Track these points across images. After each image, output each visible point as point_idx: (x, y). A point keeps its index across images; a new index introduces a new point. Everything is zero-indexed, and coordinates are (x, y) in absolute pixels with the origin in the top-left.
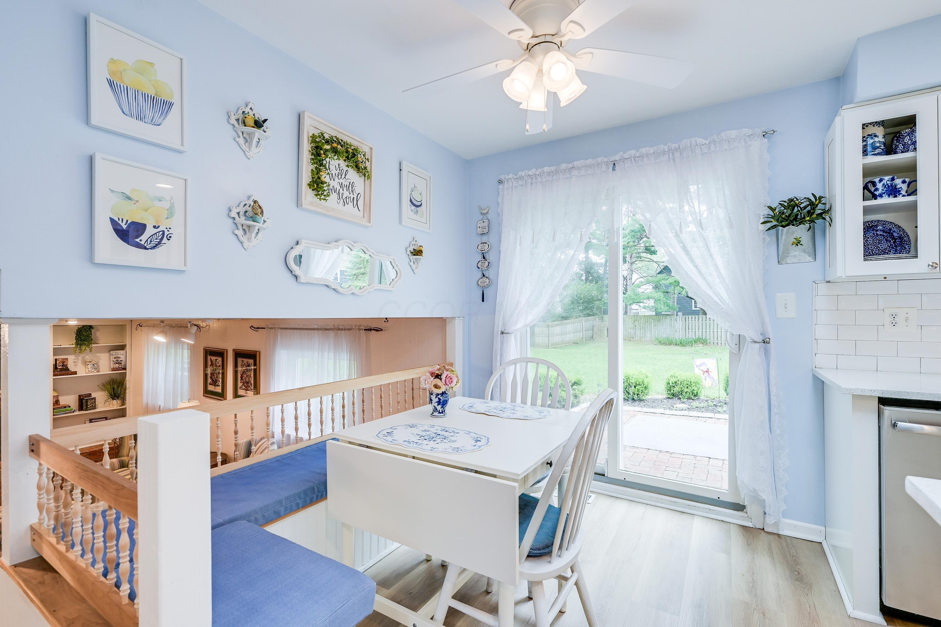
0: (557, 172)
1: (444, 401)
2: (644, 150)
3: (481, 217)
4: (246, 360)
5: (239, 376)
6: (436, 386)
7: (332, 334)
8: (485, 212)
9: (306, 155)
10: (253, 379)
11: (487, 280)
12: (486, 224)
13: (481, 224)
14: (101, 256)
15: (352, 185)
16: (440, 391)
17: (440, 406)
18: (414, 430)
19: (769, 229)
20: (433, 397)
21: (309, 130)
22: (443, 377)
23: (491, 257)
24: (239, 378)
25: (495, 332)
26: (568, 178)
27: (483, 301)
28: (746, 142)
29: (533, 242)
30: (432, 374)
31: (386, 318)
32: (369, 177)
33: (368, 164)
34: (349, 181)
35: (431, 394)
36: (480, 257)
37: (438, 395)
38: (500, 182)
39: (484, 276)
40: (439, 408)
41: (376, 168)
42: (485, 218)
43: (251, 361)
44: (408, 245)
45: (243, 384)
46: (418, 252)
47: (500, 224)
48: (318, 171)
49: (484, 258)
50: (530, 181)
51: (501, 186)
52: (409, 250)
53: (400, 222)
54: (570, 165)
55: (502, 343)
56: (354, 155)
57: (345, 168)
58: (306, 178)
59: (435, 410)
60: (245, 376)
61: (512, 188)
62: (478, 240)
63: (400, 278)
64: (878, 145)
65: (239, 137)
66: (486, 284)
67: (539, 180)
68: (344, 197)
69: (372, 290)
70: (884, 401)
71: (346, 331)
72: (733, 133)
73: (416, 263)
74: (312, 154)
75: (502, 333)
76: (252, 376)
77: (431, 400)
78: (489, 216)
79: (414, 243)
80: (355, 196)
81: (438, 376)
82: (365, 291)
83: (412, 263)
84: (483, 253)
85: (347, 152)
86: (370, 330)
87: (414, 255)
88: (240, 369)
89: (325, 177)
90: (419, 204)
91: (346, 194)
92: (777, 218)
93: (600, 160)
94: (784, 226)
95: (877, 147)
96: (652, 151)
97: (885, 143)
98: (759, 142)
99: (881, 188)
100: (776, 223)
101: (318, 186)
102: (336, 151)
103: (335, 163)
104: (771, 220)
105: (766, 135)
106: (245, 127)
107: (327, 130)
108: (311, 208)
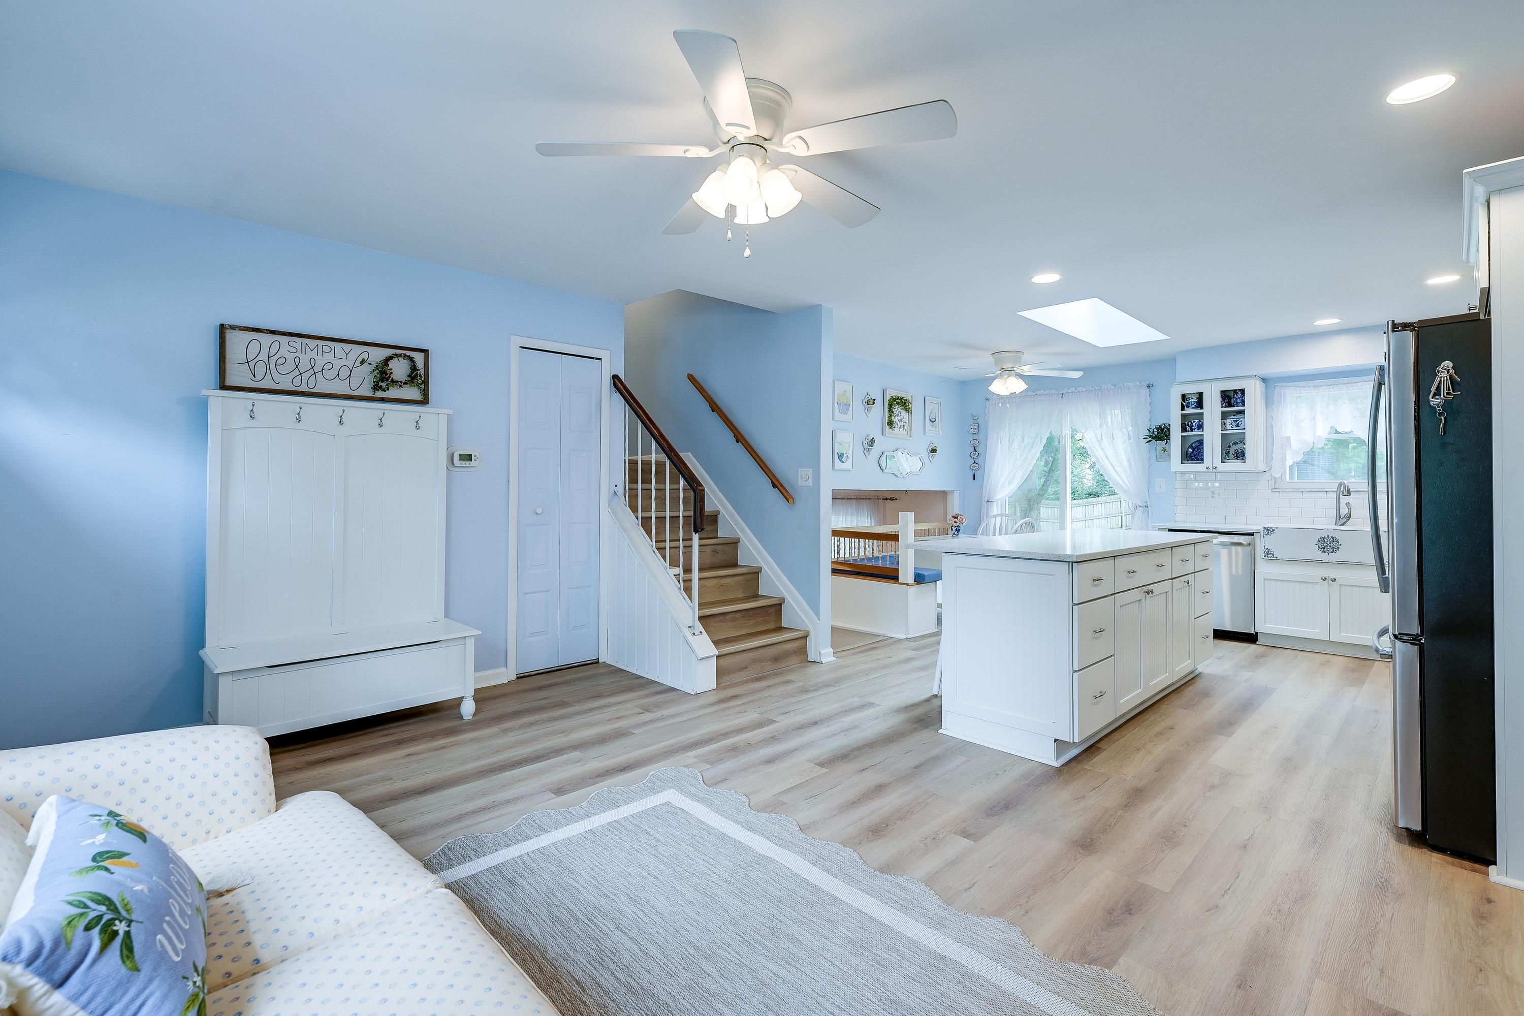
2: (1080, 389)
3: (973, 421)
6: (955, 522)
7: (854, 502)
9: (887, 409)
11: (977, 465)
12: (976, 426)
13: (973, 427)
15: (903, 418)
16: (956, 525)
19: (1147, 442)
21: (889, 396)
22: (959, 518)
23: (979, 449)
25: (983, 501)
26: (1033, 401)
27: (974, 479)
28: (1138, 390)
29: (1009, 441)
30: (952, 517)
31: (906, 491)
32: (911, 413)
33: (911, 406)
34: (901, 417)
36: (972, 450)
38: (987, 399)
39: (975, 462)
40: (956, 533)
41: (914, 408)
42: (976, 422)
44: (928, 447)
46: (934, 451)
47: (987, 428)
48: (891, 415)
49: (975, 450)
50: (1007, 401)
51: (987, 402)
52: (929, 450)
53: (924, 434)
54: (1035, 393)
55: (988, 507)
56: (906, 403)
57: (902, 411)
58: (886, 421)
59: (954, 534)
61: (995, 404)
62: (971, 437)
63: (924, 468)
64: (1193, 403)
65: (866, 409)
66: (976, 468)
67: (1014, 401)
68: (900, 425)
71: (867, 500)
72: (1131, 384)
73: (933, 457)
74: (889, 408)
75: (988, 501)
78: (979, 421)
79: (932, 444)
80: (905, 423)
81: (955, 518)
83: (930, 458)
84: (974, 447)
85: (903, 402)
86: (887, 499)
87: (932, 453)
89: (893, 418)
90: (934, 420)
91: (902, 424)
92: (1150, 436)
93: (1053, 391)
94: (1156, 441)
95: (1192, 404)
96: (1085, 389)
97: (1197, 402)
98: (1145, 391)
99: (1194, 426)
100: (1150, 439)
101: (890, 423)
102: (898, 403)
103: (897, 409)
104: (1148, 437)
105: (1149, 387)
106: (868, 404)
107: (895, 394)
108: (889, 435)
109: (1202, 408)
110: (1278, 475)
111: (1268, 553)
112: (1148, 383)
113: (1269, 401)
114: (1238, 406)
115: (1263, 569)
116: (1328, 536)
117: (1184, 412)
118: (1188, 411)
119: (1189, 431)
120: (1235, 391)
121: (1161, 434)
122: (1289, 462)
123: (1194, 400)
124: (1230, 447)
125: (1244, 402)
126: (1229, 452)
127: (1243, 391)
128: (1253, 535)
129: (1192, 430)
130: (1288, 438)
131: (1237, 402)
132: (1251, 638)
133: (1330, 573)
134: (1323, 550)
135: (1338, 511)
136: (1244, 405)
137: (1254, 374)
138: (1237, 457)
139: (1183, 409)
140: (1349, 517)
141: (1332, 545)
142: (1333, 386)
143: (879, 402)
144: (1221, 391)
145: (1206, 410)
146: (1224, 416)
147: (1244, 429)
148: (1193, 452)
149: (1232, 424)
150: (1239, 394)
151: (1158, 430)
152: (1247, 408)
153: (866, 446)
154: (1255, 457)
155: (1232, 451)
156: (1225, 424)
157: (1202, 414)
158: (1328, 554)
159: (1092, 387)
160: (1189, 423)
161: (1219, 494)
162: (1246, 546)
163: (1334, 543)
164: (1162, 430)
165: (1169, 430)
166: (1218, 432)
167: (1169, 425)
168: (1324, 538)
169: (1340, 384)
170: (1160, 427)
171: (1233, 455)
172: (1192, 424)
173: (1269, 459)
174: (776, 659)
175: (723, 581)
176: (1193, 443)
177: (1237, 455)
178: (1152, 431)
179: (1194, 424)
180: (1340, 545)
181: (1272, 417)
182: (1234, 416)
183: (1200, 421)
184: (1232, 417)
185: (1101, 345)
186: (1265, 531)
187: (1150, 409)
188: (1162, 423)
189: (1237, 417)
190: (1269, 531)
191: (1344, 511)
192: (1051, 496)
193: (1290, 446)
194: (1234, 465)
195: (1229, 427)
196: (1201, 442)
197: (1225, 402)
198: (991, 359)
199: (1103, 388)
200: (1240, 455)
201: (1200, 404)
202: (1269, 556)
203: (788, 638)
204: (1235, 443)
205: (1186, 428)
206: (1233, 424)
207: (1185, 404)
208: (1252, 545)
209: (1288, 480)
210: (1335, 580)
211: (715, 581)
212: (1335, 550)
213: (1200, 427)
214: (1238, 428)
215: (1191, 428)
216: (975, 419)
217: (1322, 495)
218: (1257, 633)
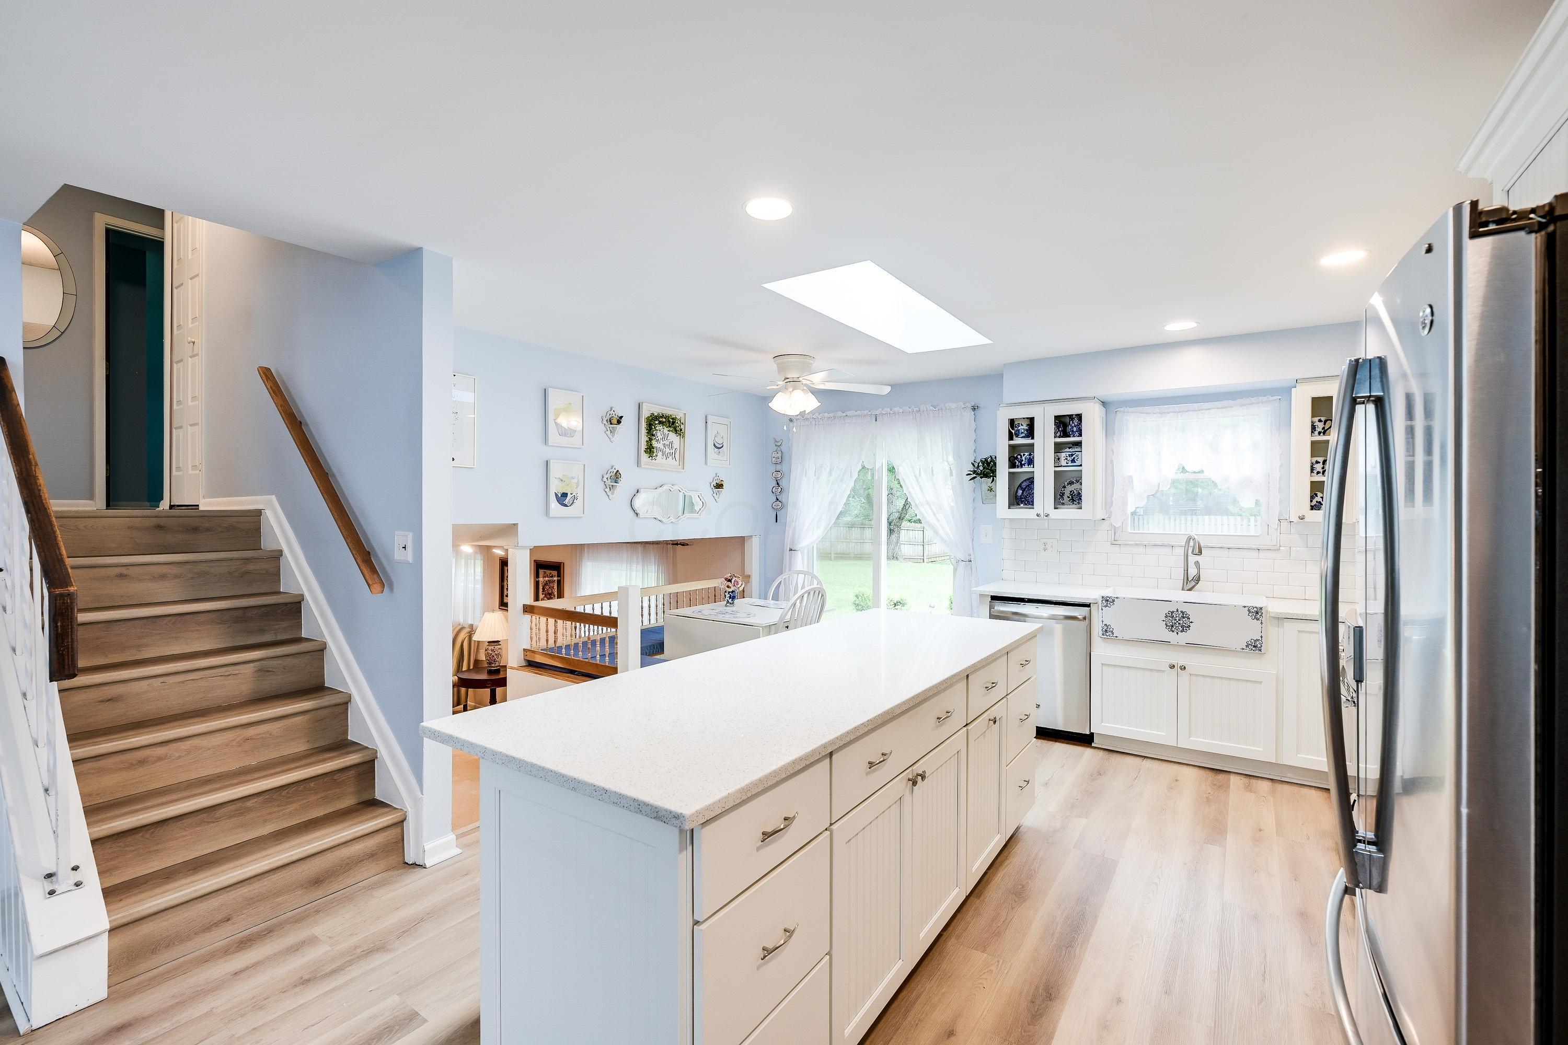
0: (835, 417)
1: (733, 597)
2: (896, 409)
3: (776, 448)
4: (548, 572)
5: (541, 588)
6: (728, 587)
7: (640, 547)
8: (779, 444)
9: (644, 431)
10: (556, 590)
11: (780, 504)
12: (779, 455)
13: (775, 455)
14: (552, 513)
15: (672, 443)
16: (730, 590)
17: (731, 600)
18: (714, 611)
19: (971, 480)
20: (726, 594)
21: (646, 414)
22: (733, 581)
23: (783, 483)
24: (541, 590)
25: (785, 549)
26: (843, 423)
27: (776, 522)
28: (961, 412)
29: (815, 475)
30: (726, 579)
32: (683, 437)
33: (682, 427)
34: (669, 441)
35: (726, 592)
36: (774, 483)
37: (729, 592)
38: (775, 421)
39: (777, 500)
40: (730, 600)
41: (689, 430)
42: (779, 449)
43: (555, 573)
44: (711, 481)
45: (545, 596)
46: (719, 486)
47: (790, 456)
48: (651, 440)
49: (778, 484)
50: (814, 423)
52: (712, 484)
53: (706, 464)
54: (844, 414)
55: (790, 559)
56: (673, 423)
57: (667, 432)
58: (644, 446)
59: (728, 602)
60: (547, 587)
61: (800, 428)
62: (773, 468)
63: (705, 508)
64: (1023, 431)
65: (607, 430)
66: (779, 507)
67: (821, 423)
68: (666, 453)
69: (685, 519)
70: (994, 598)
71: (654, 545)
72: (953, 405)
73: (718, 494)
74: (647, 430)
75: (791, 550)
76: (556, 587)
77: (725, 596)
78: (782, 448)
79: (716, 478)
80: (674, 450)
81: (730, 581)
82: (680, 520)
83: (715, 495)
84: (777, 480)
85: (669, 421)
86: (677, 544)
87: (717, 488)
88: (541, 579)
89: (654, 443)
90: (721, 445)
91: (668, 450)
92: (974, 472)
93: (866, 412)
94: (981, 478)
95: (1022, 433)
96: (901, 411)
97: (1027, 430)
98: (969, 414)
99: (1024, 460)
100: (975, 475)
101: (650, 450)
102: (660, 423)
103: (661, 431)
104: (972, 473)
105: (974, 409)
106: (611, 424)
107: (657, 411)
108: (646, 467)
109: (1033, 438)
110: (1118, 524)
111: (1107, 631)
112: (973, 404)
113: (1109, 430)
114: (1074, 436)
115: (1102, 651)
116: (1177, 610)
117: (1012, 442)
118: (1018, 441)
119: (1018, 468)
120: (1071, 416)
121: (986, 469)
122: (1131, 509)
123: (1023, 427)
124: (1064, 487)
125: (1081, 430)
126: (1063, 494)
127: (1079, 417)
128: (1088, 606)
129: (1022, 466)
130: (1130, 478)
131: (1073, 431)
132: (1085, 740)
133: (1180, 658)
134: (1171, 628)
135: (1186, 571)
136: (1080, 435)
137: (1092, 395)
138: (1073, 500)
139: (1011, 438)
140: (1199, 580)
141: (1181, 622)
142: (1181, 414)
143: (629, 423)
144: (1055, 416)
145: (1037, 441)
146: (1058, 448)
147: (1081, 465)
148: (1023, 493)
149: (1067, 459)
150: (1076, 421)
151: (984, 465)
152: (1084, 439)
153: (609, 482)
154: (1093, 502)
155: (1067, 493)
156: (1059, 459)
157: (1032, 445)
158: (1177, 633)
159: (910, 408)
160: (1019, 457)
161: (1052, 546)
162: (1080, 620)
163: (1184, 620)
164: (988, 464)
165: (995, 464)
166: (1051, 470)
167: (996, 457)
168: (1172, 612)
169: (1189, 411)
170: (986, 460)
171: (1068, 497)
172: (1021, 457)
173: (1108, 504)
174: (317, 881)
175: (251, 732)
176: (1023, 482)
177: (1072, 497)
178: (976, 465)
179: (1023, 458)
180: (1191, 622)
181: (1113, 451)
182: (1070, 448)
183: (1030, 455)
184: (1068, 450)
185: (909, 350)
186: (1104, 602)
187: (975, 437)
188: (989, 455)
189: (1073, 450)
190: (1108, 601)
191: (1193, 572)
192: (914, 518)
193: (1133, 488)
194: (1068, 513)
195: (1063, 463)
196: (1031, 481)
197: (1059, 431)
198: (773, 366)
199: (922, 409)
200: (1076, 498)
201: (1030, 433)
202: (1108, 634)
203: (349, 838)
204: (1071, 483)
205: (1016, 463)
206: (1069, 458)
207: (1013, 432)
208: (1087, 619)
209: (1129, 530)
210: (1185, 668)
211: (230, 735)
212: (1185, 628)
213: (1031, 462)
214: (1074, 464)
215: (1021, 462)
216: (778, 445)
217: (1169, 550)
218: (1092, 735)
